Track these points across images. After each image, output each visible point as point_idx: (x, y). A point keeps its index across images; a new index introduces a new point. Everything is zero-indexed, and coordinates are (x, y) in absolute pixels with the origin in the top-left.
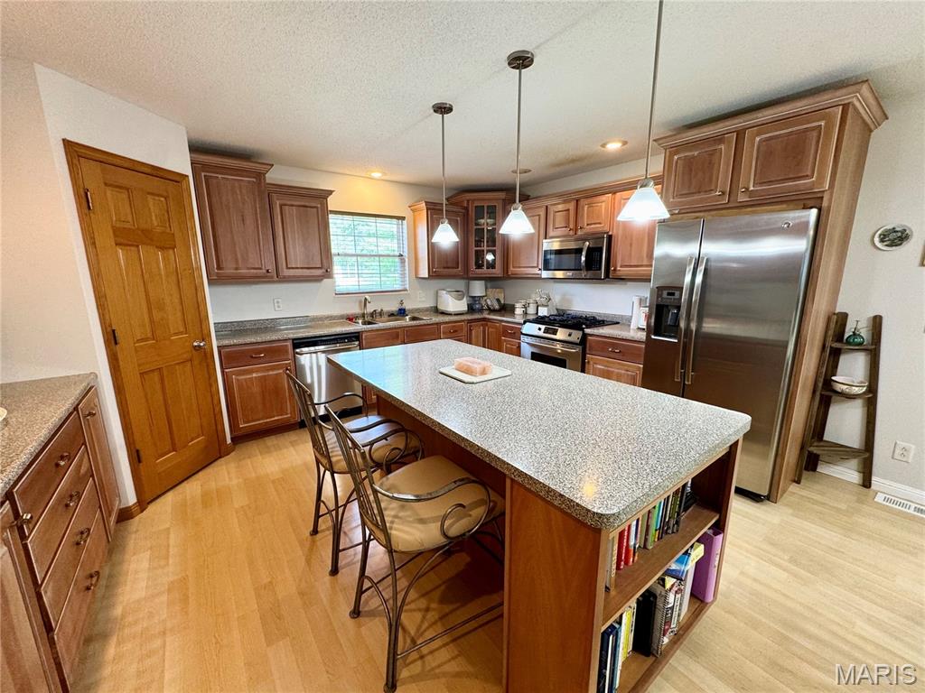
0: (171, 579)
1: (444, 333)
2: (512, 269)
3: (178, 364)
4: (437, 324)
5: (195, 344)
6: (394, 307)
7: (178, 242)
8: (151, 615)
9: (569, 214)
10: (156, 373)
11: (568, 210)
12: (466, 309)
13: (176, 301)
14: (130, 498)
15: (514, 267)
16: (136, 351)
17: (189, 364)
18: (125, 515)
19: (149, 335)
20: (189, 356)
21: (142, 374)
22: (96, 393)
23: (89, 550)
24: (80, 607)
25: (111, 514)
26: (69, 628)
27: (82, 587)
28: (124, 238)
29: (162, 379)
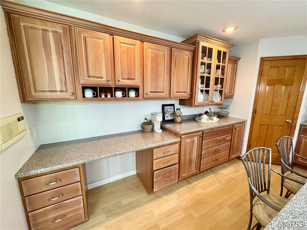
0: (232, 177)
3: (276, 125)
5: (288, 121)
7: (295, 83)
8: (222, 178)
10: (266, 126)
13: (285, 104)
16: (262, 117)
17: (281, 127)
18: (239, 159)
19: (268, 113)
20: (282, 124)
21: (261, 124)
22: (244, 125)
23: (219, 155)
24: (210, 162)
25: (233, 154)
26: (205, 162)
27: (213, 159)
28: (270, 83)
29: (268, 128)
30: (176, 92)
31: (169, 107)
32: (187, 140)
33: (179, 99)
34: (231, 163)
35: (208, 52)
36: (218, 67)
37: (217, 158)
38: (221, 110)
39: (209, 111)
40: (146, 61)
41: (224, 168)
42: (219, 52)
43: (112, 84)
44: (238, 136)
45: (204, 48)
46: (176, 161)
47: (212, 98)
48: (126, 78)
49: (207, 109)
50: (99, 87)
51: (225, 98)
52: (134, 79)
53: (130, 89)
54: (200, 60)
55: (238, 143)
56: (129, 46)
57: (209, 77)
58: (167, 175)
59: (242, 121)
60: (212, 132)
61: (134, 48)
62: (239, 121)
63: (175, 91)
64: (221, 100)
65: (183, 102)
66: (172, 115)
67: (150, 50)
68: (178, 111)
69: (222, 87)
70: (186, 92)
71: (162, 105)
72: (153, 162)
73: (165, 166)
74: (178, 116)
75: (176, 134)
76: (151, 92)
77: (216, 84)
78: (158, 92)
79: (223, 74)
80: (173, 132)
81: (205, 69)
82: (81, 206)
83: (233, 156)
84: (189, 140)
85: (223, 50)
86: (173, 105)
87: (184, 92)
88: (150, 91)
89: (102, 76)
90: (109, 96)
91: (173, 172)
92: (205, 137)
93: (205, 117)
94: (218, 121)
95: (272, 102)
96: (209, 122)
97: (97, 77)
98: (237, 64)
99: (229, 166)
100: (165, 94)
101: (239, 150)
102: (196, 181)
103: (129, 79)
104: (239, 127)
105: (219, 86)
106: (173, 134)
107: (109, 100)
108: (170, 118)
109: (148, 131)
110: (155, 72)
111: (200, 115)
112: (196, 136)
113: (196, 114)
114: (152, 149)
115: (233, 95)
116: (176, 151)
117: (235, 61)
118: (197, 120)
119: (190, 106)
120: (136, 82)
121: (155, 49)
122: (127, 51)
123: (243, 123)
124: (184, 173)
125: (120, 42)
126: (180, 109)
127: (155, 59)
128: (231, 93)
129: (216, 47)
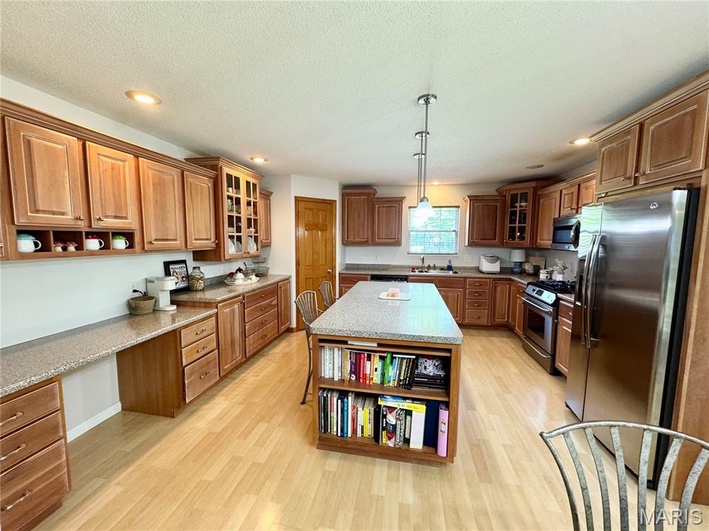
1: (469, 285)
2: (538, 241)
3: (320, 278)
4: (464, 278)
5: (328, 270)
6: (445, 265)
7: (328, 228)
8: (275, 357)
9: (573, 196)
10: (311, 280)
11: (572, 193)
12: (499, 270)
13: (324, 252)
14: (294, 325)
15: (541, 240)
16: (305, 269)
17: (325, 278)
18: (289, 330)
19: (311, 264)
20: (324, 275)
21: (306, 279)
22: (289, 282)
23: (267, 328)
24: (258, 340)
25: (282, 325)
26: (252, 342)
27: (260, 336)
28: (308, 227)
29: (313, 281)
30: (196, 239)
31: (178, 266)
32: (225, 311)
33: (193, 251)
34: (281, 339)
35: (234, 182)
36: (249, 204)
37: (265, 333)
38: (257, 265)
39: (243, 268)
40: (144, 189)
41: (274, 347)
42: (248, 183)
43: (82, 226)
44: (284, 297)
45: (229, 177)
46: (214, 345)
47: (246, 248)
48: (110, 215)
49: (240, 264)
50: (54, 232)
51: (262, 247)
52: (126, 218)
53: (117, 234)
54: (226, 194)
55: (285, 309)
56: (113, 161)
57: (240, 218)
58: (204, 370)
59: (287, 277)
60: (254, 295)
61: (124, 165)
62: (283, 277)
63: (193, 238)
64: (258, 250)
65: (200, 255)
66: (184, 279)
67: (150, 172)
68: (197, 271)
69: (256, 232)
70: (210, 239)
71: (164, 262)
72: (181, 352)
73: (200, 355)
74: (198, 280)
75: (207, 305)
76: (156, 240)
77: (249, 226)
78: (167, 240)
79: (255, 213)
80: (200, 302)
81: (232, 205)
82: (62, 461)
83: (283, 328)
84: (228, 310)
85: (252, 181)
86: (184, 262)
87: (207, 239)
88: (154, 238)
89: (64, 211)
90: (72, 248)
91: (212, 363)
92: (248, 302)
93: (240, 275)
94: (258, 281)
95: (313, 252)
96: (246, 283)
97: (54, 213)
98: (269, 200)
99: (280, 342)
100: (178, 242)
101: (288, 318)
102: (243, 373)
103: (116, 217)
104: (285, 285)
105: (252, 230)
106: (200, 307)
107: (72, 255)
108: (182, 285)
109: (146, 312)
110: (161, 206)
111: (231, 275)
112: (236, 302)
113: (221, 274)
114: (178, 331)
115: (270, 242)
116: (212, 329)
117: (267, 195)
118: (227, 283)
119: (217, 261)
120: (131, 223)
121: (158, 171)
122: (110, 169)
123: (288, 279)
124: (227, 364)
125: (98, 154)
126: (199, 268)
127: (159, 186)
128: (268, 240)
129: (244, 176)
